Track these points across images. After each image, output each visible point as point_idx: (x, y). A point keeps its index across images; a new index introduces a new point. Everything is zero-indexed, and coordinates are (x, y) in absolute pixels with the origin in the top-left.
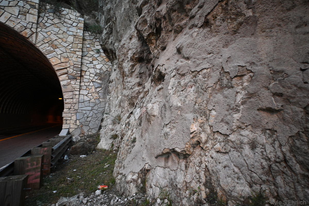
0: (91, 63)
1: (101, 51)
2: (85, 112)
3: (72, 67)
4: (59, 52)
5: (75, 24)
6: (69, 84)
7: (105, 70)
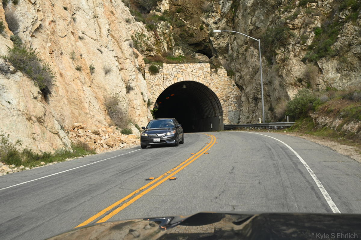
0: (231, 92)
1: (235, 85)
2: (231, 116)
3: (225, 96)
4: (219, 90)
5: (223, 75)
6: (224, 104)
7: (238, 95)
